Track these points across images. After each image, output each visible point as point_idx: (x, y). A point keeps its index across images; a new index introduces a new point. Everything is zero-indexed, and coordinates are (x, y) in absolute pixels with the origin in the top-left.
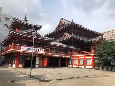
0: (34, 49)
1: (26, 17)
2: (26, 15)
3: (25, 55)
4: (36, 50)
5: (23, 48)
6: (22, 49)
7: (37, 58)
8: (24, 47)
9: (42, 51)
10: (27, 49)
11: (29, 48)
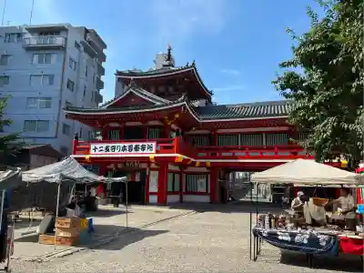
0: (124, 149)
3: (120, 166)
5: (95, 149)
9: (148, 151)
10: (104, 149)
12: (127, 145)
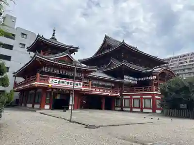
0: (68, 83)
1: (54, 34)
2: (54, 31)
3: (55, 90)
4: (71, 84)
5: (52, 81)
6: (50, 82)
7: (71, 95)
8: (54, 80)
9: (79, 86)
10: (57, 82)
11: (61, 80)
12: (70, 82)
